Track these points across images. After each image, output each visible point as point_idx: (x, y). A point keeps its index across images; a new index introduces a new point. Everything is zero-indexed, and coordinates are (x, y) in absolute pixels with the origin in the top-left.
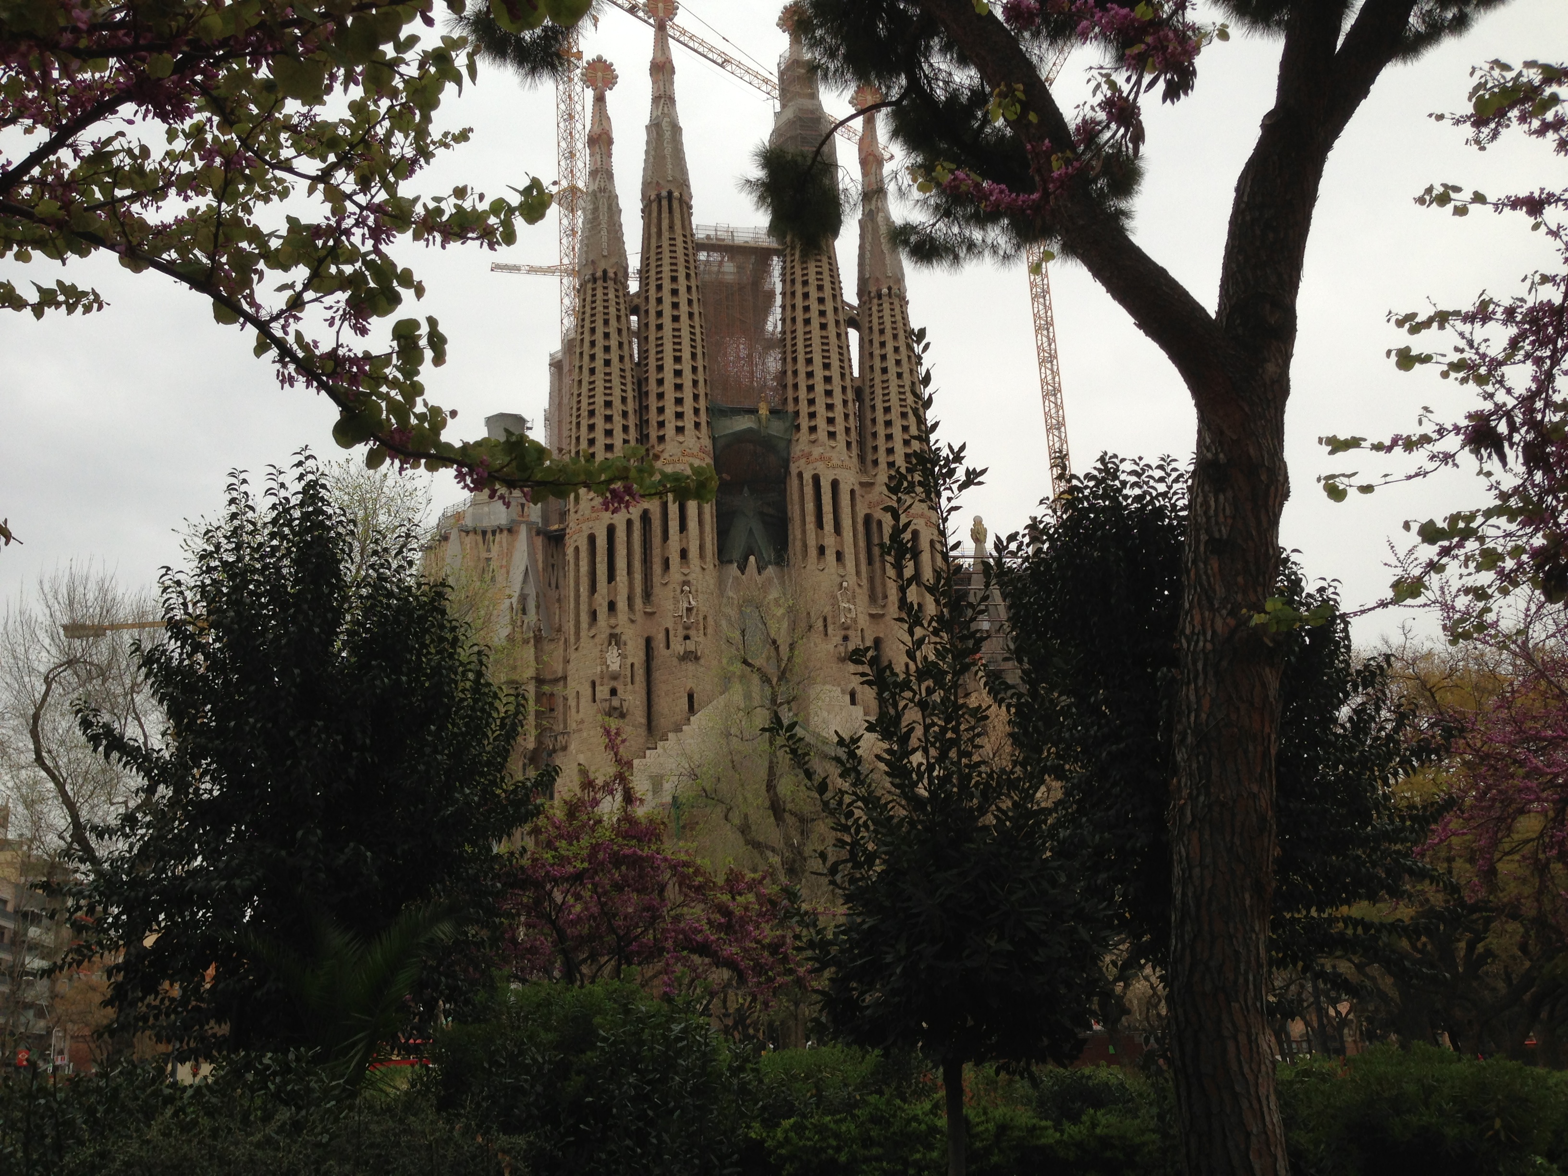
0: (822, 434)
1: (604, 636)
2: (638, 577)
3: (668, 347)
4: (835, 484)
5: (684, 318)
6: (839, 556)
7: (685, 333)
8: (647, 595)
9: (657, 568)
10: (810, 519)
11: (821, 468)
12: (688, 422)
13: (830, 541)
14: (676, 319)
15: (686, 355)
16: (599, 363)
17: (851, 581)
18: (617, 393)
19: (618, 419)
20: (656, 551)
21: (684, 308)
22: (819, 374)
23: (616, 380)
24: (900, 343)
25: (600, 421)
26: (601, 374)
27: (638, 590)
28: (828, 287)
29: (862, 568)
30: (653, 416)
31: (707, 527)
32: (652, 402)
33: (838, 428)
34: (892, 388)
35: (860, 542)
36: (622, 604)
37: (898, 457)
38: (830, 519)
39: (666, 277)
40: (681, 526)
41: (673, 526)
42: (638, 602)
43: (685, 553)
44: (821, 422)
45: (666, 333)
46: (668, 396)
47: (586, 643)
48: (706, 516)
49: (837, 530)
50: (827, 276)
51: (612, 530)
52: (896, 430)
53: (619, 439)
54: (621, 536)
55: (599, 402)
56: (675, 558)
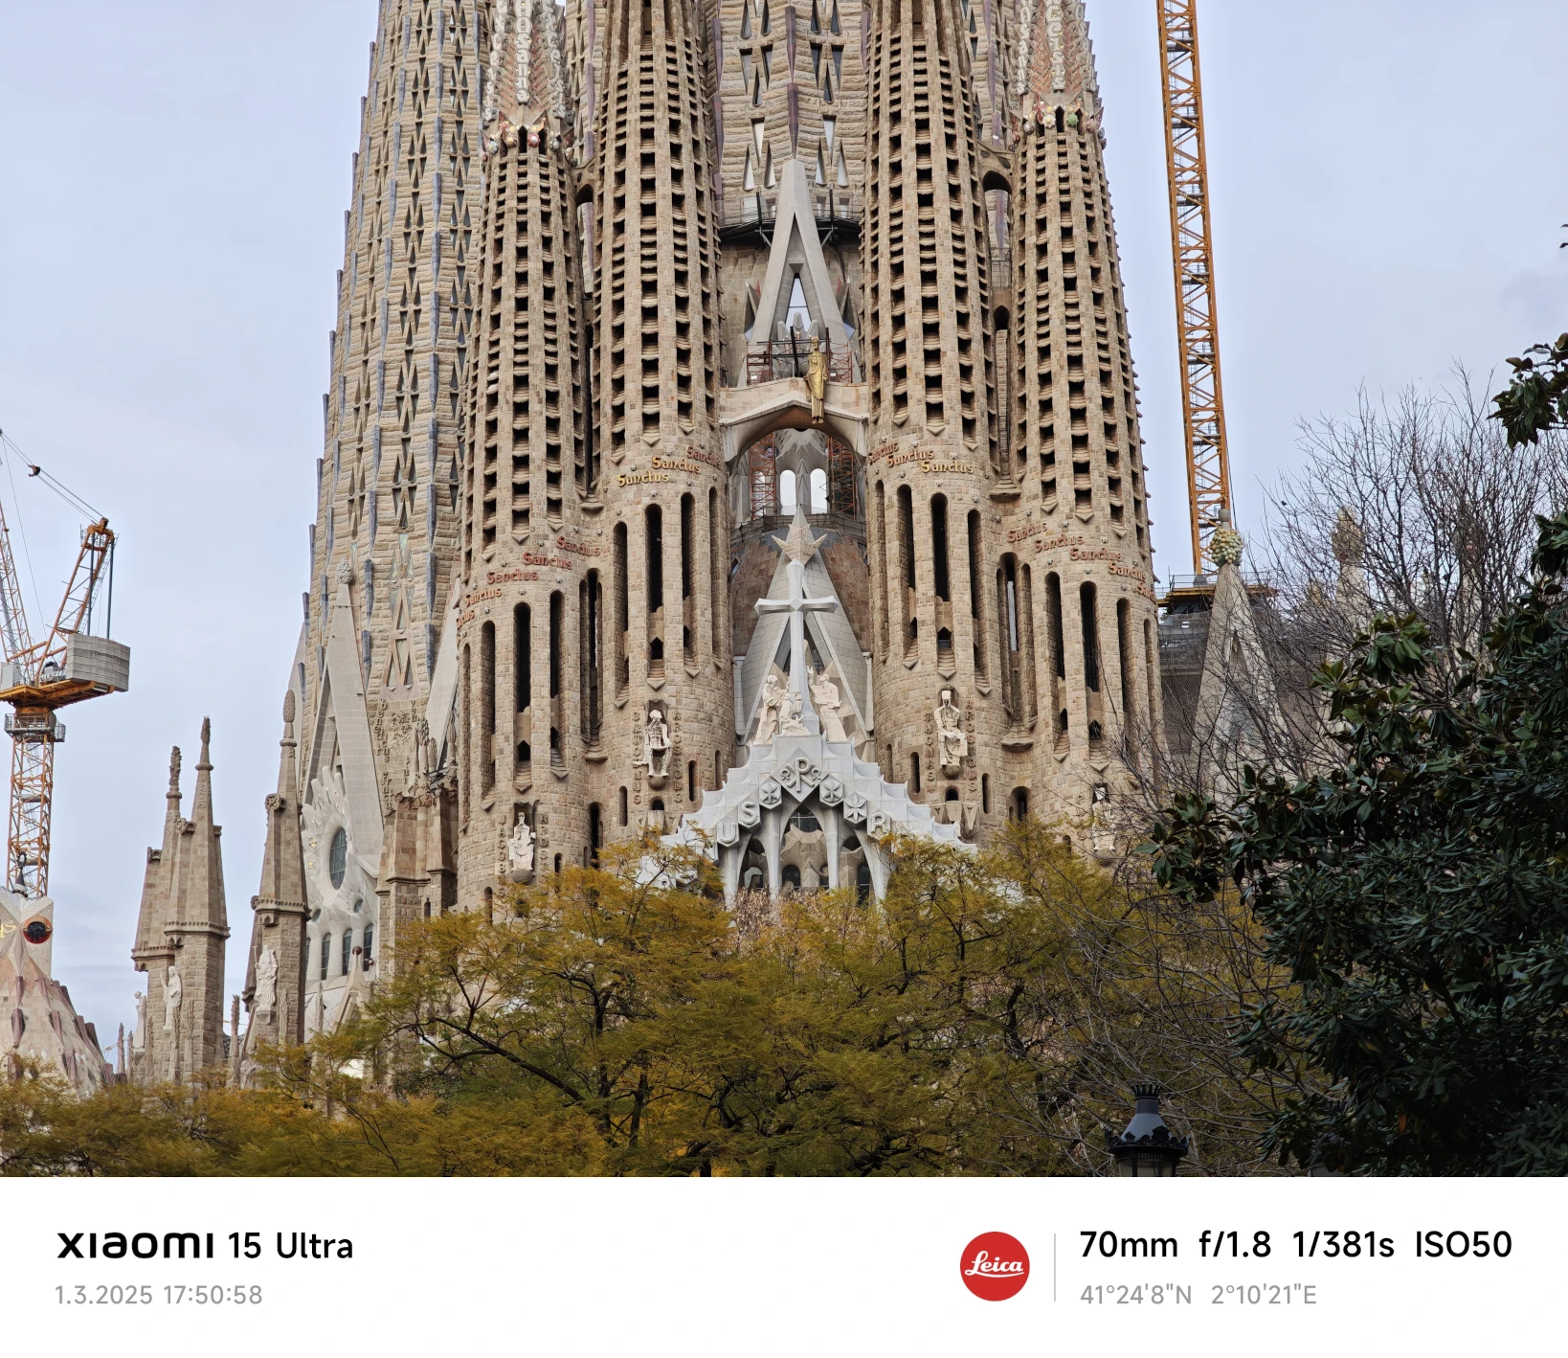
0: (915, 410)
1: (505, 809)
3: (633, 265)
4: (939, 504)
6: (944, 637)
8: (592, 727)
9: (609, 679)
10: (895, 571)
11: (912, 474)
12: (666, 406)
13: (925, 610)
19: (539, 411)
20: (607, 647)
23: (536, 336)
24: (1077, 220)
25: (504, 414)
26: (507, 330)
27: (573, 720)
28: (936, 119)
29: (992, 659)
30: (606, 396)
31: (702, 599)
32: (607, 372)
33: (949, 395)
34: (1057, 312)
35: (989, 611)
36: (540, 749)
37: (1061, 445)
38: (925, 568)
39: (633, 128)
40: (655, 600)
41: (638, 598)
42: (572, 742)
43: (656, 649)
44: (914, 387)
45: (632, 238)
46: (635, 356)
47: (478, 821)
48: (701, 578)
49: (942, 588)
50: (935, 102)
51: (522, 613)
52: (1059, 393)
53: (536, 449)
54: (540, 622)
55: (506, 375)
56: (638, 658)
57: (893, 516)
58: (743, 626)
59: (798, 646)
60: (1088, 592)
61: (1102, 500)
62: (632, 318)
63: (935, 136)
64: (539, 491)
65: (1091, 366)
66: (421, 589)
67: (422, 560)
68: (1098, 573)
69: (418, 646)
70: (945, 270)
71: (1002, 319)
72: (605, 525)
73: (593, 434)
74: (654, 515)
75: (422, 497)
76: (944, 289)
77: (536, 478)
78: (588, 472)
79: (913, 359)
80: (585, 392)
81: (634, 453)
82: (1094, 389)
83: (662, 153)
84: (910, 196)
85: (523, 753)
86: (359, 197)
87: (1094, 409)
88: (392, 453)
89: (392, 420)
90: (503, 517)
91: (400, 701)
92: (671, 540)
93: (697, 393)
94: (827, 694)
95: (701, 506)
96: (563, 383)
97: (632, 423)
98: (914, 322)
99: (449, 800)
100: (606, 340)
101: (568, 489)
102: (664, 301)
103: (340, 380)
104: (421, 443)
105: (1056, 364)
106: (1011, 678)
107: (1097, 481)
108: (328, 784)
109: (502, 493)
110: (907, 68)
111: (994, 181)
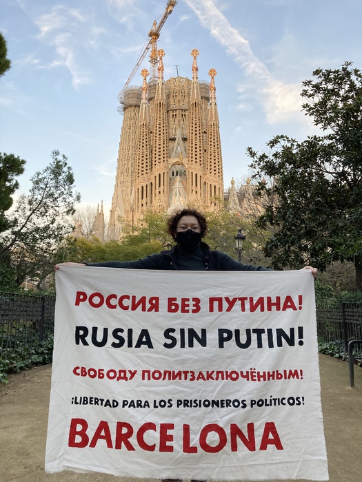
0: (194, 162)
1: (140, 212)
2: (149, 198)
3: (158, 142)
4: (196, 175)
5: (162, 134)
6: (196, 192)
7: (162, 138)
8: (151, 202)
9: (153, 196)
10: (190, 183)
11: (193, 171)
12: (161, 161)
13: (194, 189)
14: (160, 135)
15: (162, 144)
16: (141, 147)
17: (199, 198)
18: (145, 154)
19: (145, 161)
20: (153, 192)
21: (162, 132)
22: (194, 147)
23: (145, 151)
24: (215, 138)
25: (140, 161)
26: (141, 150)
27: (149, 201)
28: (198, 124)
29: (202, 195)
30: (154, 159)
31: (165, 186)
32: (154, 156)
33: (198, 160)
34: (212, 150)
35: (202, 189)
36: (144, 205)
37: (212, 167)
38: (194, 183)
39: (158, 124)
40: (160, 186)
41: (157, 186)
42: (149, 204)
43: (160, 192)
44: (194, 159)
45: (157, 138)
46: (158, 154)
47: (137, 214)
48: (165, 183)
49: (196, 186)
50: (198, 121)
51: (143, 187)
52: (212, 160)
53: (144, 166)
54: (145, 188)
55: (141, 156)
56: (157, 193)
57: (190, 176)
58: (171, 190)
59: (178, 192)
60: (215, 187)
61: (217, 174)
62: (157, 149)
63: (197, 126)
64: (145, 171)
65: (217, 157)
66: (130, 184)
67: (130, 180)
68: (216, 184)
69: (129, 192)
70: (198, 144)
71: (205, 151)
72: (153, 176)
73: (152, 164)
74: (160, 175)
75: (130, 172)
76: (198, 146)
77: (144, 170)
78: (151, 169)
79: (194, 155)
80: (151, 158)
81: (157, 167)
82: (217, 160)
83: (162, 127)
84: (194, 134)
85: (142, 205)
86: (122, 133)
87: (217, 163)
88: (126, 167)
89: (126, 162)
90: (140, 174)
91: (127, 199)
92: (162, 178)
93: (165, 159)
94: (181, 199)
95: (166, 174)
96: (148, 157)
97: (157, 163)
98: (194, 151)
99: (133, 211)
100: (154, 151)
101: (148, 171)
102: (161, 147)
103: (120, 157)
104: (130, 165)
105: (212, 157)
106: (205, 197)
107: (217, 172)
108: (118, 209)
109: (140, 171)
110: (194, 117)
111: (205, 132)
